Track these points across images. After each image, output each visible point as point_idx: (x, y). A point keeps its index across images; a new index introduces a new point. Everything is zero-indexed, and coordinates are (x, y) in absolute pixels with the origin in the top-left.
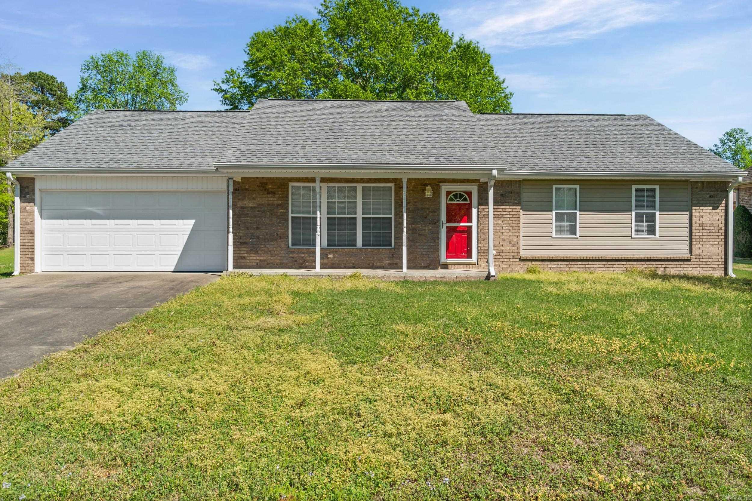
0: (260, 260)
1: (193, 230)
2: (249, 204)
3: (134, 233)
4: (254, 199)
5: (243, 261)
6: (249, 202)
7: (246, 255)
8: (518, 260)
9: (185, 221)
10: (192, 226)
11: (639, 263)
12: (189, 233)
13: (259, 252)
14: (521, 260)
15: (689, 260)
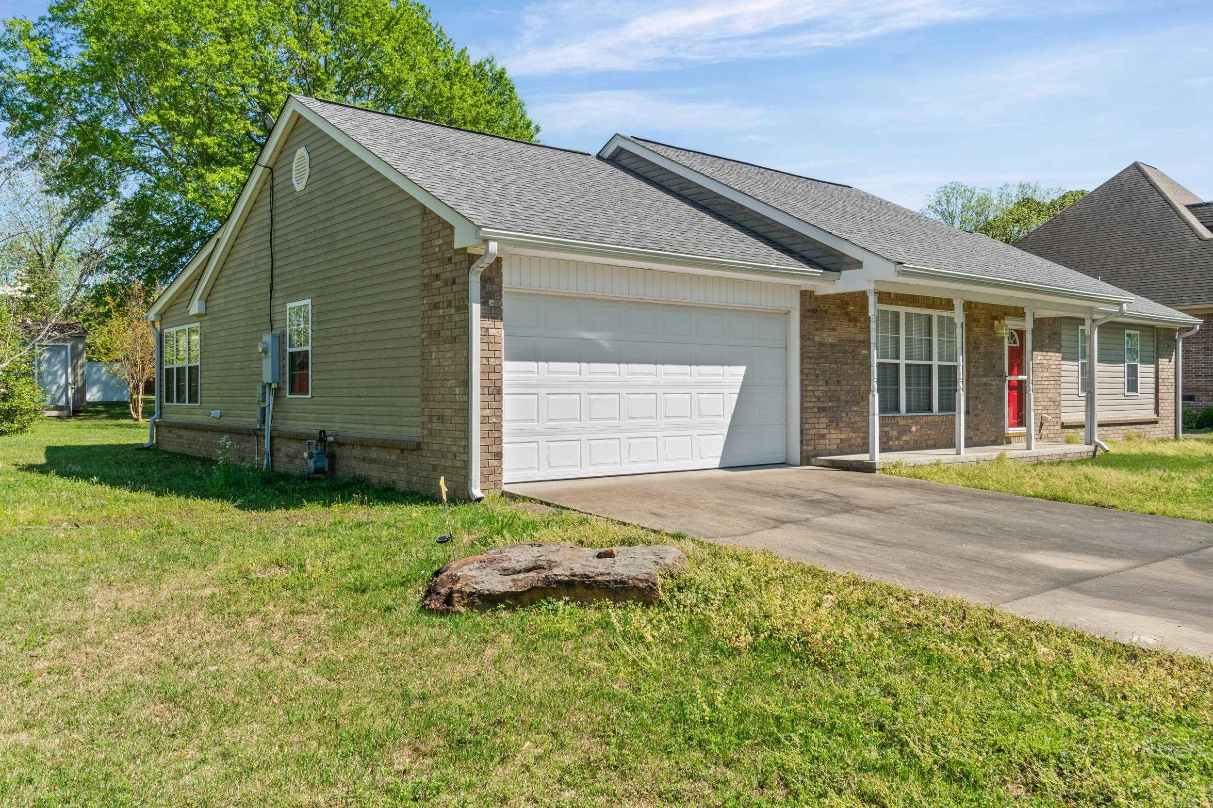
0: (841, 440)
1: (744, 386)
2: (828, 337)
3: (659, 391)
4: (834, 329)
5: (822, 442)
6: (828, 336)
7: (825, 431)
8: (1059, 427)
9: (733, 367)
10: (742, 378)
11: (1134, 427)
12: (738, 391)
13: (840, 425)
14: (1064, 426)
15: (1156, 422)
